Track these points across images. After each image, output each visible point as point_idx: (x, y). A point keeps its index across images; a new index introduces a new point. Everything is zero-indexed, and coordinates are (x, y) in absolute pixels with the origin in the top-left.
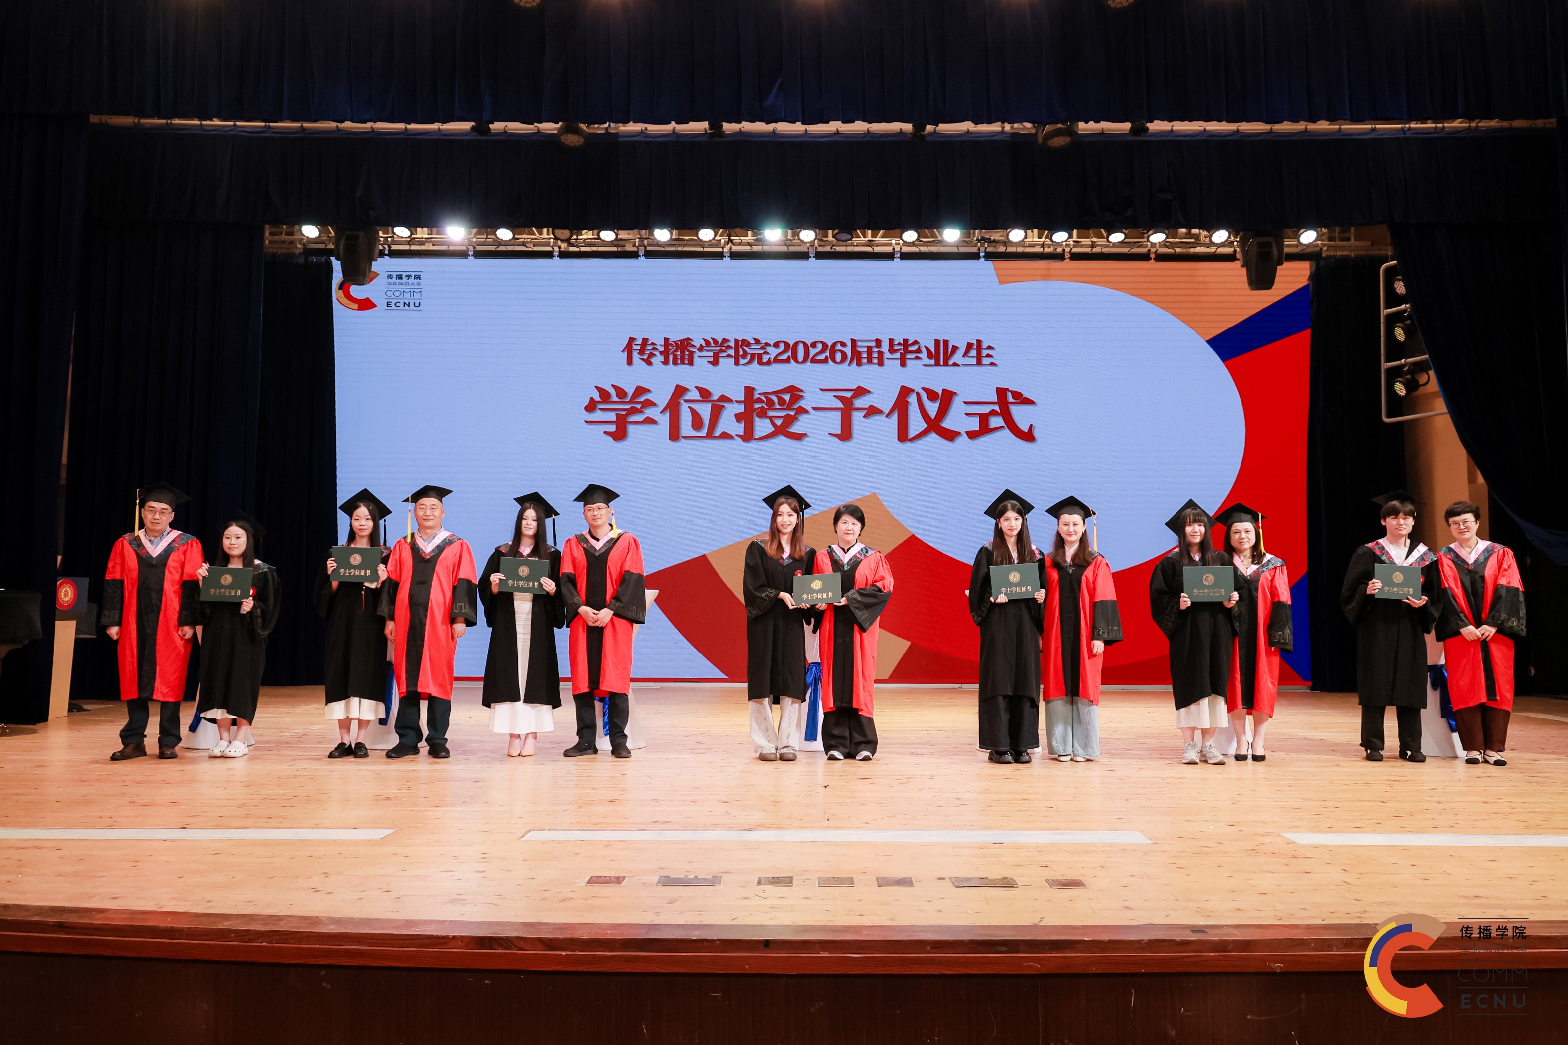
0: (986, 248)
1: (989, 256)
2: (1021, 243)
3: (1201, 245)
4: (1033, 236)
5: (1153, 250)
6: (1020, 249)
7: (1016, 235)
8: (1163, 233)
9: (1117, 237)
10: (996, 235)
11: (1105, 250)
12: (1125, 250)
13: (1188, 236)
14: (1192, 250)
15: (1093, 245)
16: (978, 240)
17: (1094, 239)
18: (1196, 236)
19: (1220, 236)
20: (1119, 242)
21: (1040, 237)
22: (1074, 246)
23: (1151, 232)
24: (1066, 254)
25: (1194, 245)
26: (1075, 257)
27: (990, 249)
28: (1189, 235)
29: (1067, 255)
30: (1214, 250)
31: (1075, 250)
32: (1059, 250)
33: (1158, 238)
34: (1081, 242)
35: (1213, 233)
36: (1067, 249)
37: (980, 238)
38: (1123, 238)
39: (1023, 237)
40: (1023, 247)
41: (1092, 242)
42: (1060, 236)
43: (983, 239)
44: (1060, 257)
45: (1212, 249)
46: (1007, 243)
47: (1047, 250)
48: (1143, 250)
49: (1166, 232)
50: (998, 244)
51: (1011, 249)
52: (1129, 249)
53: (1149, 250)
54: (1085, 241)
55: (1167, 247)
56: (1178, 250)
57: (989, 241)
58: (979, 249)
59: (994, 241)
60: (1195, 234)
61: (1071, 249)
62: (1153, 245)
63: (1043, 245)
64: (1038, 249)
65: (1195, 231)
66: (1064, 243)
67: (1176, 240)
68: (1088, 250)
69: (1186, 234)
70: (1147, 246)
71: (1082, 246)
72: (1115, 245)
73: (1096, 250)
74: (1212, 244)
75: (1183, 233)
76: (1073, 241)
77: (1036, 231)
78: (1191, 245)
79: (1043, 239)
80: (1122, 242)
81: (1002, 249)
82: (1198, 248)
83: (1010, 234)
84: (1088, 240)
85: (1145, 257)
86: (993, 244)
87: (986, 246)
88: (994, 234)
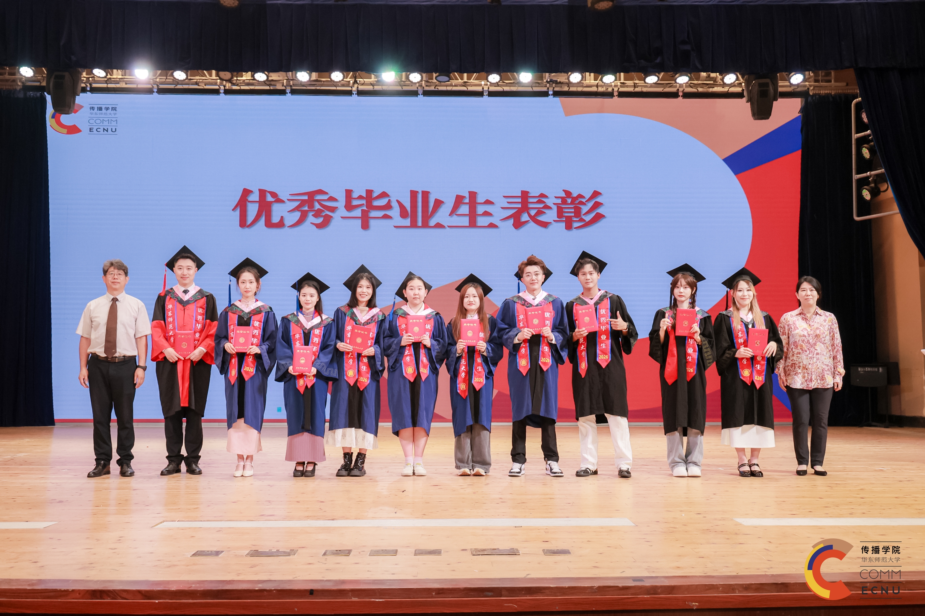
0: (554, 88)
1: (556, 94)
2: (579, 84)
3: (718, 85)
4: (590, 79)
5: (681, 89)
6: (580, 89)
7: (575, 77)
8: (687, 76)
9: (652, 79)
10: (561, 77)
11: (645, 90)
12: (660, 90)
13: (707, 79)
14: (711, 90)
15: (635, 86)
16: (547, 82)
17: (637, 82)
18: (714, 79)
19: (730, 78)
20: (654, 83)
21: (595, 79)
22: (621, 87)
23: (677, 76)
24: (614, 93)
25: (712, 86)
26: (622, 95)
27: (556, 89)
28: (709, 78)
29: (616, 94)
30: (727, 90)
31: (622, 90)
32: (610, 90)
33: (682, 80)
34: (626, 83)
35: (725, 76)
36: (616, 89)
37: (549, 80)
38: (657, 80)
39: (580, 79)
40: (583, 87)
41: (634, 83)
42: (609, 79)
43: (551, 81)
44: (609, 95)
45: (726, 89)
46: (569, 84)
47: (601, 89)
48: (674, 90)
49: (689, 75)
50: (563, 85)
51: (572, 89)
52: (663, 89)
53: (678, 90)
54: (630, 83)
55: (691, 87)
56: (700, 90)
57: (556, 82)
58: (548, 88)
59: (560, 83)
60: (713, 78)
61: (619, 89)
62: (681, 86)
63: (597, 86)
64: (594, 89)
65: (713, 75)
66: (613, 84)
67: (700, 82)
68: (631, 89)
69: (706, 77)
70: (676, 87)
71: (627, 86)
72: (652, 85)
73: (638, 90)
74: (724, 85)
75: (704, 77)
76: (620, 83)
77: (592, 74)
78: (709, 86)
79: (597, 82)
80: (655, 83)
81: (566, 89)
82: (716, 88)
83: (571, 77)
84: (632, 82)
85: (674, 95)
86: (560, 85)
87: (554, 86)
88: (559, 78)
